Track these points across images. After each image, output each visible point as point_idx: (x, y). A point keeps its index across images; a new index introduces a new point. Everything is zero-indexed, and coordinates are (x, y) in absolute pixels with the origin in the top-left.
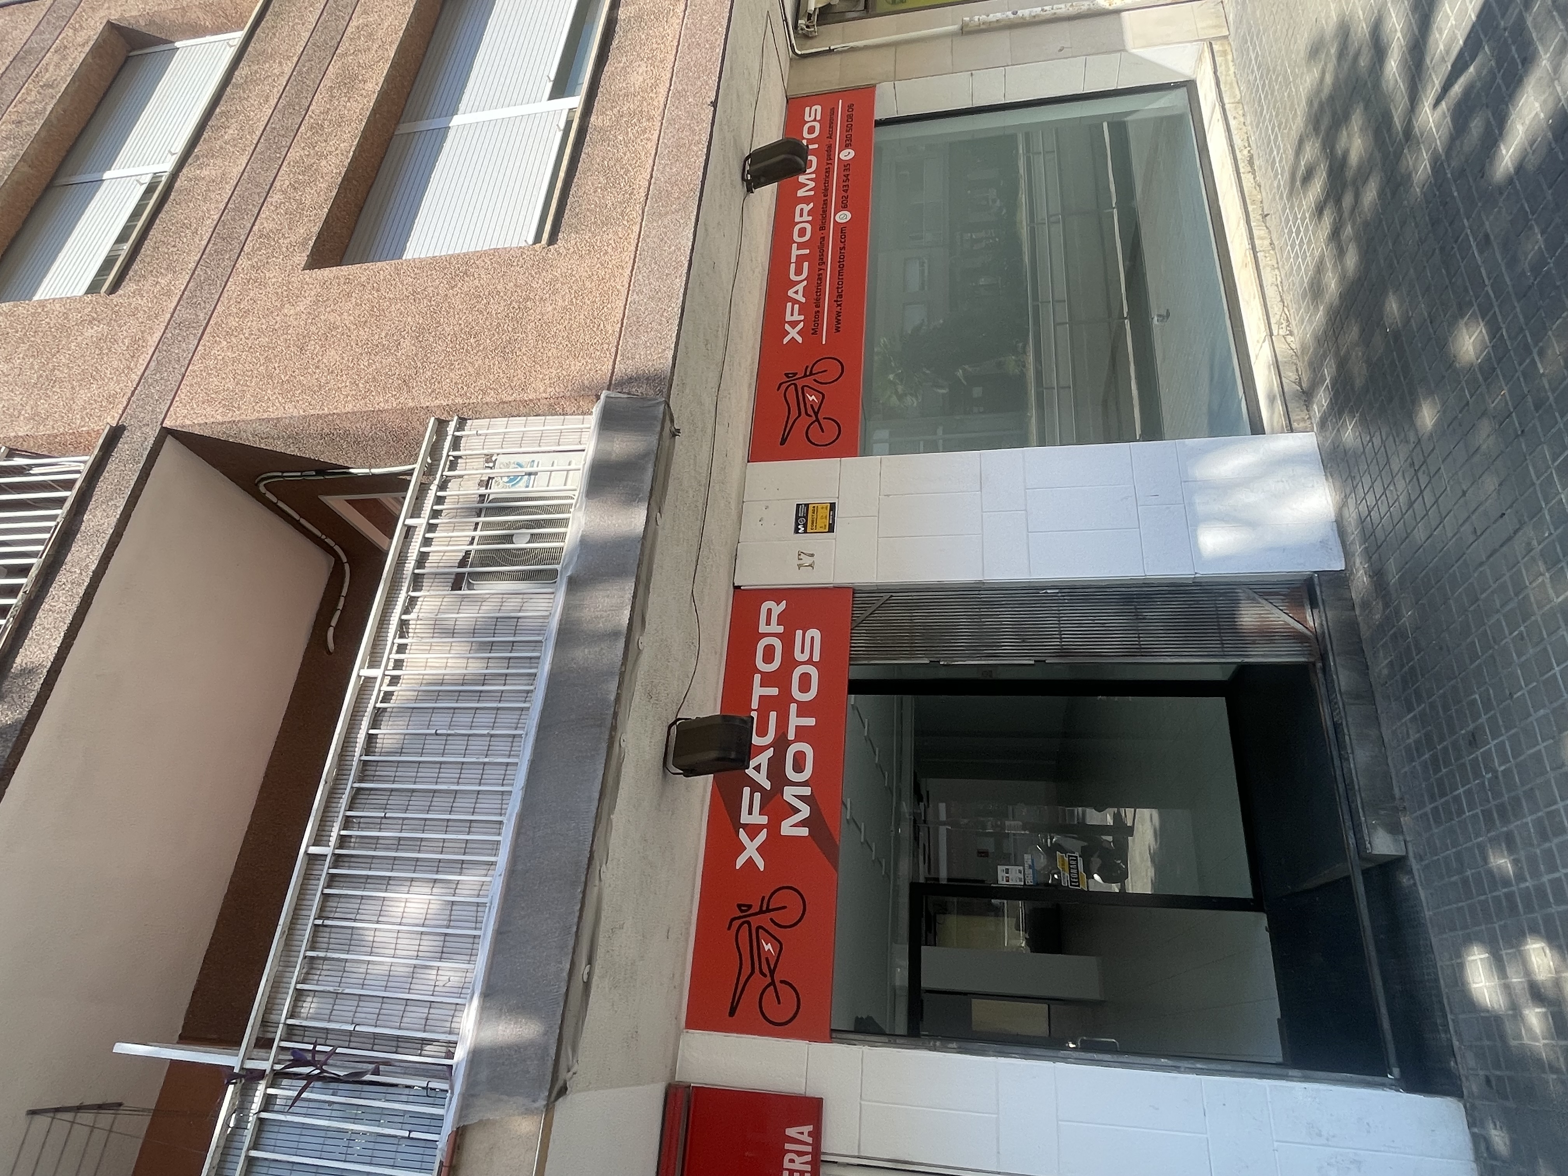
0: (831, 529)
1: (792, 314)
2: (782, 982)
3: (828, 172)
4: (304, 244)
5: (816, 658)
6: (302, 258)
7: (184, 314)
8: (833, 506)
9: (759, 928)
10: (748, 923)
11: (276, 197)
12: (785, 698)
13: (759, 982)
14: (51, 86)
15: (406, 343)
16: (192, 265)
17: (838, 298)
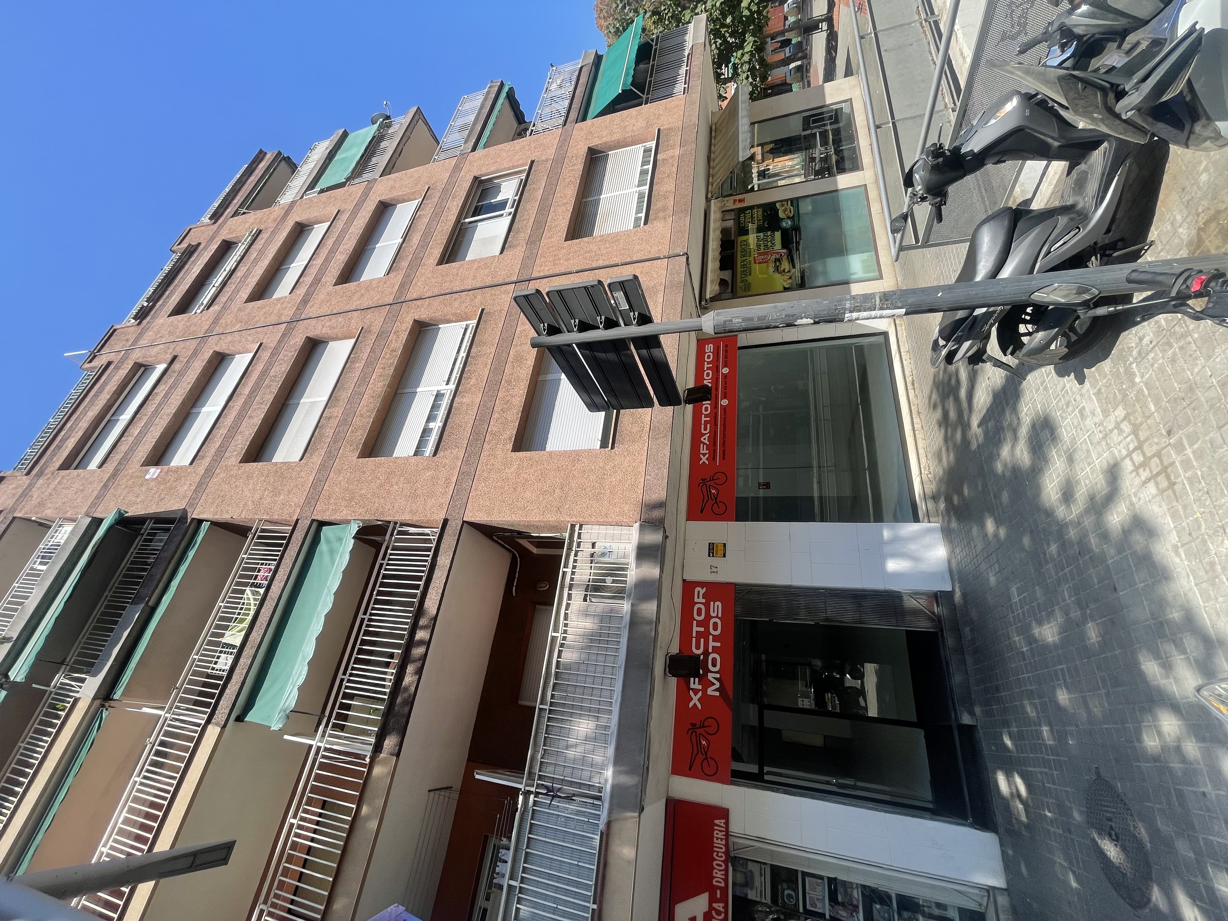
0: (724, 556)
1: (703, 450)
2: (711, 758)
3: (717, 379)
4: (510, 439)
5: (720, 615)
6: (510, 446)
7: (464, 468)
8: (725, 544)
9: (700, 734)
10: (695, 732)
11: (496, 416)
12: (706, 634)
13: (700, 757)
14: (395, 351)
15: (557, 491)
16: (465, 445)
17: (723, 444)
